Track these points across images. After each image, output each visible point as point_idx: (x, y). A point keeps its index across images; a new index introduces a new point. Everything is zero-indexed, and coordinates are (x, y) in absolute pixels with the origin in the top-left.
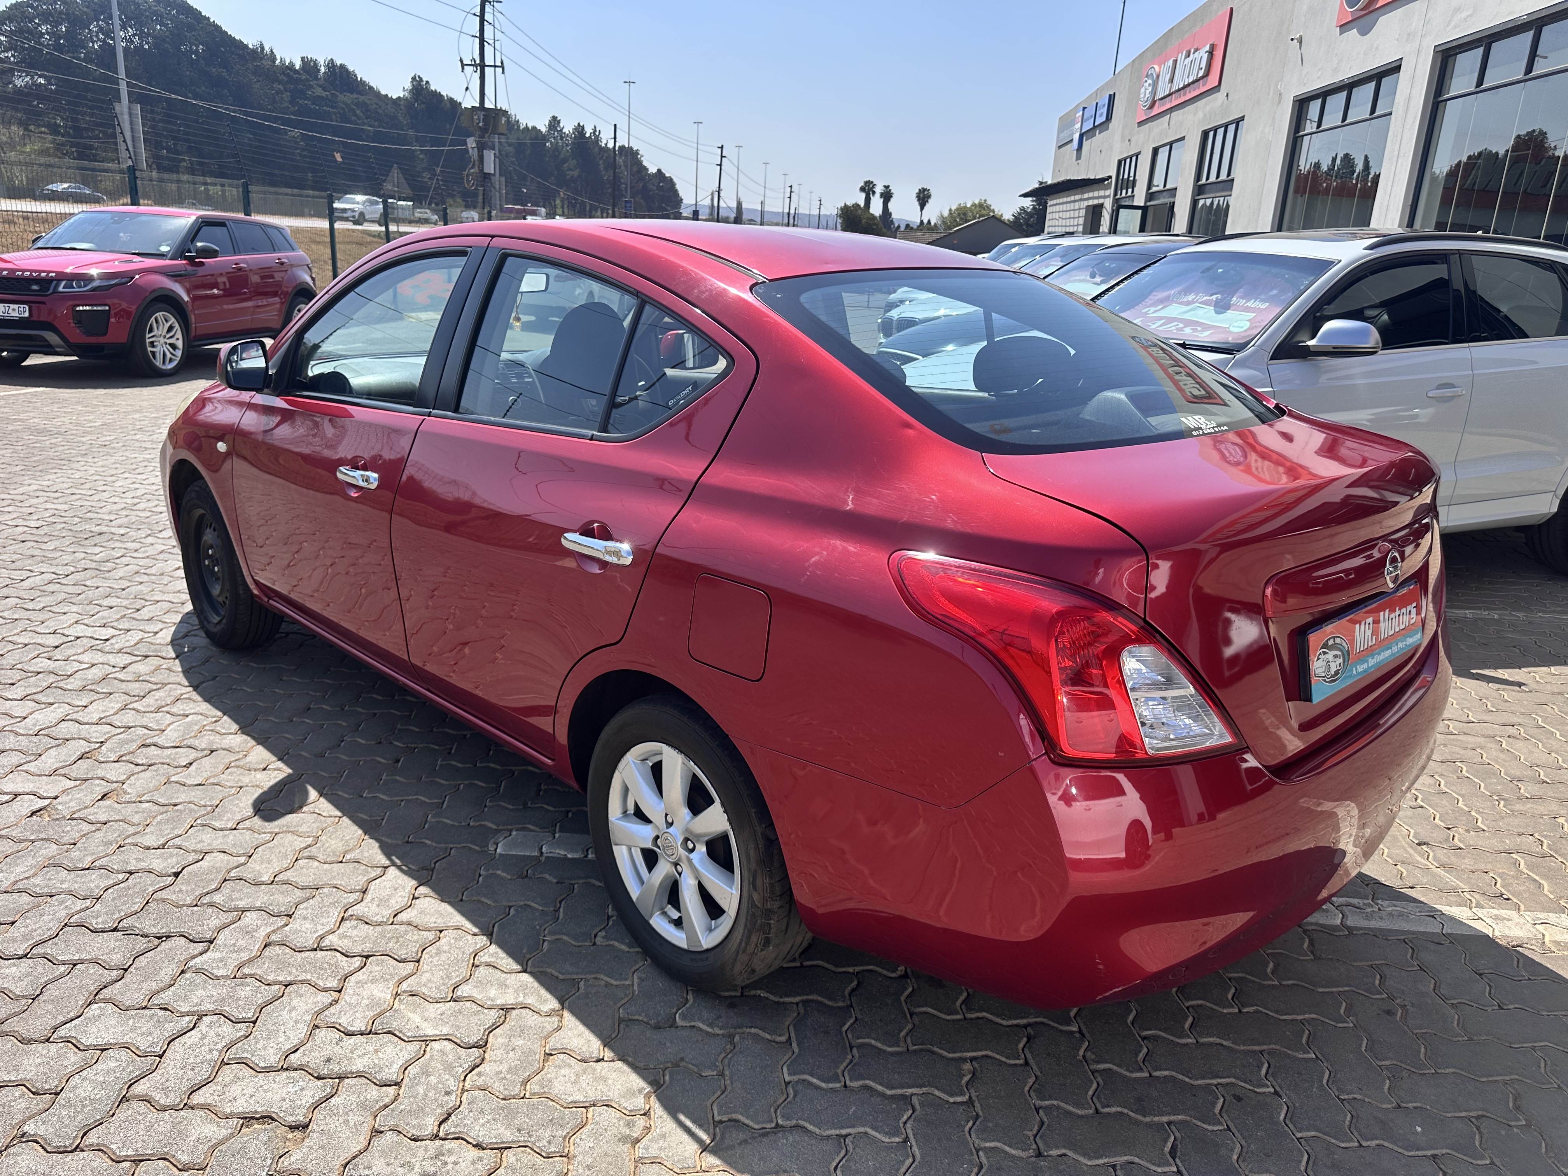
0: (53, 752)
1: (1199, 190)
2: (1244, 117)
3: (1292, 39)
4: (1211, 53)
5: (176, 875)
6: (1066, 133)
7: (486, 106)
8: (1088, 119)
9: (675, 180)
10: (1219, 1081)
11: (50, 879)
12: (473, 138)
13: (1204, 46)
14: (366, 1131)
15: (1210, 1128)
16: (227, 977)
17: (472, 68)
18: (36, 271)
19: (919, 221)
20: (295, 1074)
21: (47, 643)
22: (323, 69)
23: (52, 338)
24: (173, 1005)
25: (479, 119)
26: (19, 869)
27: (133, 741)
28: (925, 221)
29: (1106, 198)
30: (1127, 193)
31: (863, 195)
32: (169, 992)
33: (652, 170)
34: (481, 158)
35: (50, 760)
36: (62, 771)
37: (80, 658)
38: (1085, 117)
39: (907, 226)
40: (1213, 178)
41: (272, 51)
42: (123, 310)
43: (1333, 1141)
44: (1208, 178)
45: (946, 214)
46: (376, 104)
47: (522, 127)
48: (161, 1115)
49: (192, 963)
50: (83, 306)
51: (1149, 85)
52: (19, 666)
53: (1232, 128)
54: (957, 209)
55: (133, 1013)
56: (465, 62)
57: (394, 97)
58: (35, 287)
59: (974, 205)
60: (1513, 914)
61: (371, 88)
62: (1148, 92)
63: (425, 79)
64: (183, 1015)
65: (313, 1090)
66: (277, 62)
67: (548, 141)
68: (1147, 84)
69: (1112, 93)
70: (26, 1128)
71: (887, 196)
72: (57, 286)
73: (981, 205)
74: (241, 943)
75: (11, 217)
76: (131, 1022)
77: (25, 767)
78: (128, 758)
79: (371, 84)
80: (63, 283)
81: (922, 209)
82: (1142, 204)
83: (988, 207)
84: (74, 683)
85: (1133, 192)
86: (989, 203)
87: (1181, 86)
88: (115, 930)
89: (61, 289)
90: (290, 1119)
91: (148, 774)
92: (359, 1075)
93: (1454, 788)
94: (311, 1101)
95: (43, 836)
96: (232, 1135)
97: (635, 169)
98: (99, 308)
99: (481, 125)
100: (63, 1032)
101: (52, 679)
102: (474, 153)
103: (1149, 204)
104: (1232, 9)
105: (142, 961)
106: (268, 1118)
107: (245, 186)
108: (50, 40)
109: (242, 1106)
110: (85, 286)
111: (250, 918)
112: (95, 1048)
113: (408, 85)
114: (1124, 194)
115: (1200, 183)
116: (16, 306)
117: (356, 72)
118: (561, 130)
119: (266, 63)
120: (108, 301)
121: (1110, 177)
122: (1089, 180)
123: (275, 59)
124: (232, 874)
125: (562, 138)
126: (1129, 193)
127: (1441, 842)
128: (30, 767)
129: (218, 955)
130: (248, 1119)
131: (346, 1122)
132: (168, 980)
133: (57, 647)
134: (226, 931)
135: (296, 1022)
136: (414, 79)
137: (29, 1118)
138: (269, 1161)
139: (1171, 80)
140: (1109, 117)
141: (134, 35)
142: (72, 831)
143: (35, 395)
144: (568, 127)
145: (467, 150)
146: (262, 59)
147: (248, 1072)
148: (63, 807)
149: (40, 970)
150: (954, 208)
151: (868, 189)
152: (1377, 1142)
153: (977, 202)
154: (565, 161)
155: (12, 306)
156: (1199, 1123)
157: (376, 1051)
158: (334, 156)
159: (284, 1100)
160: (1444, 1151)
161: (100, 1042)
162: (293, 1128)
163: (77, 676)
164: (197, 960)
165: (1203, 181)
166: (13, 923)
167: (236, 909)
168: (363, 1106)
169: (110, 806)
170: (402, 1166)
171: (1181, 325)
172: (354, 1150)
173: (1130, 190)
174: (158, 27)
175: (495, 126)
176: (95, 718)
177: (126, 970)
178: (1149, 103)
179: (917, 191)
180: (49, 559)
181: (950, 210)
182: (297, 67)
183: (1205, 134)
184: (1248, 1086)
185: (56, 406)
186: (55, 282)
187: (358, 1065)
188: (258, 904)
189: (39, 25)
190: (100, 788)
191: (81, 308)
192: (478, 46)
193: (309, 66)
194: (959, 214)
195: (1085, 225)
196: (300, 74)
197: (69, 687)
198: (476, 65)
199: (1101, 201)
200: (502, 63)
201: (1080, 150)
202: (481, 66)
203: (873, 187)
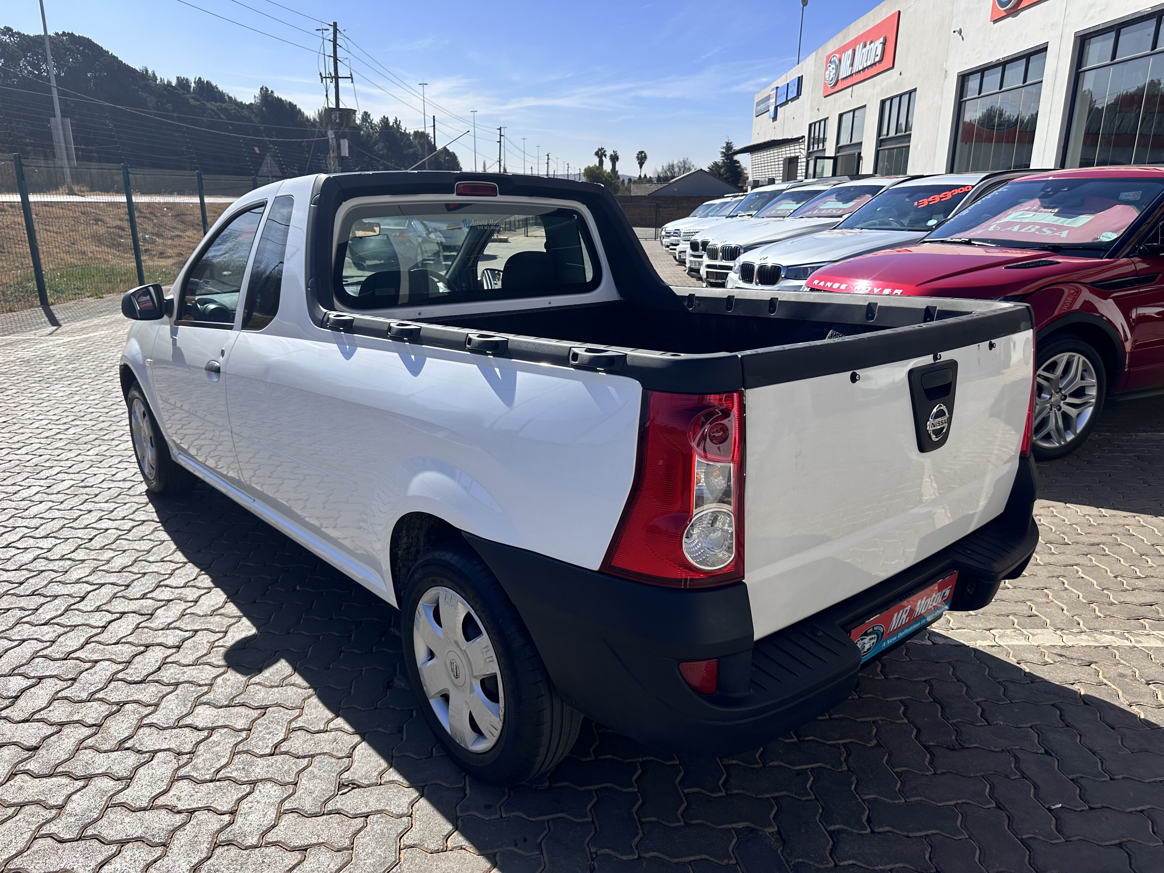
1: (882, 143)
2: (915, 89)
3: (954, 32)
4: (884, 44)
6: (763, 106)
7: (341, 107)
8: (781, 95)
9: (457, 154)
13: (879, 39)
17: (329, 79)
19: (638, 176)
22: (193, 85)
25: (336, 117)
28: (643, 176)
29: (800, 151)
30: (818, 147)
31: (598, 158)
33: (439, 147)
34: (339, 146)
38: (778, 94)
39: (629, 180)
40: (892, 134)
41: (154, 74)
44: (888, 134)
45: (659, 171)
46: (235, 109)
51: (833, 69)
53: (905, 97)
54: (668, 167)
56: (323, 76)
57: (247, 103)
59: (679, 163)
61: (230, 98)
62: (832, 74)
63: (270, 89)
66: (158, 82)
67: (362, 130)
68: (830, 68)
69: (800, 75)
71: (614, 159)
79: (230, 95)
81: (641, 167)
82: (833, 155)
85: (823, 146)
87: (861, 68)
97: (427, 147)
99: (337, 121)
102: (332, 142)
103: (838, 155)
104: (899, 12)
113: (257, 93)
114: (816, 149)
115: (881, 138)
117: (218, 86)
118: (371, 122)
119: (151, 82)
121: (804, 137)
122: (788, 139)
125: (372, 128)
126: (821, 147)
136: (262, 89)
139: (852, 65)
140: (799, 94)
144: (376, 119)
145: (328, 139)
146: (146, 79)
151: (600, 154)
154: (375, 144)
165: (884, 136)
173: (821, 145)
174: (71, 60)
175: (347, 121)
178: (834, 82)
179: (637, 153)
181: (663, 167)
182: (174, 84)
183: (883, 102)
192: (333, 63)
193: (183, 83)
195: (784, 173)
196: (178, 90)
198: (332, 78)
199: (797, 154)
200: (351, 75)
201: (775, 119)
202: (336, 78)
203: (605, 151)
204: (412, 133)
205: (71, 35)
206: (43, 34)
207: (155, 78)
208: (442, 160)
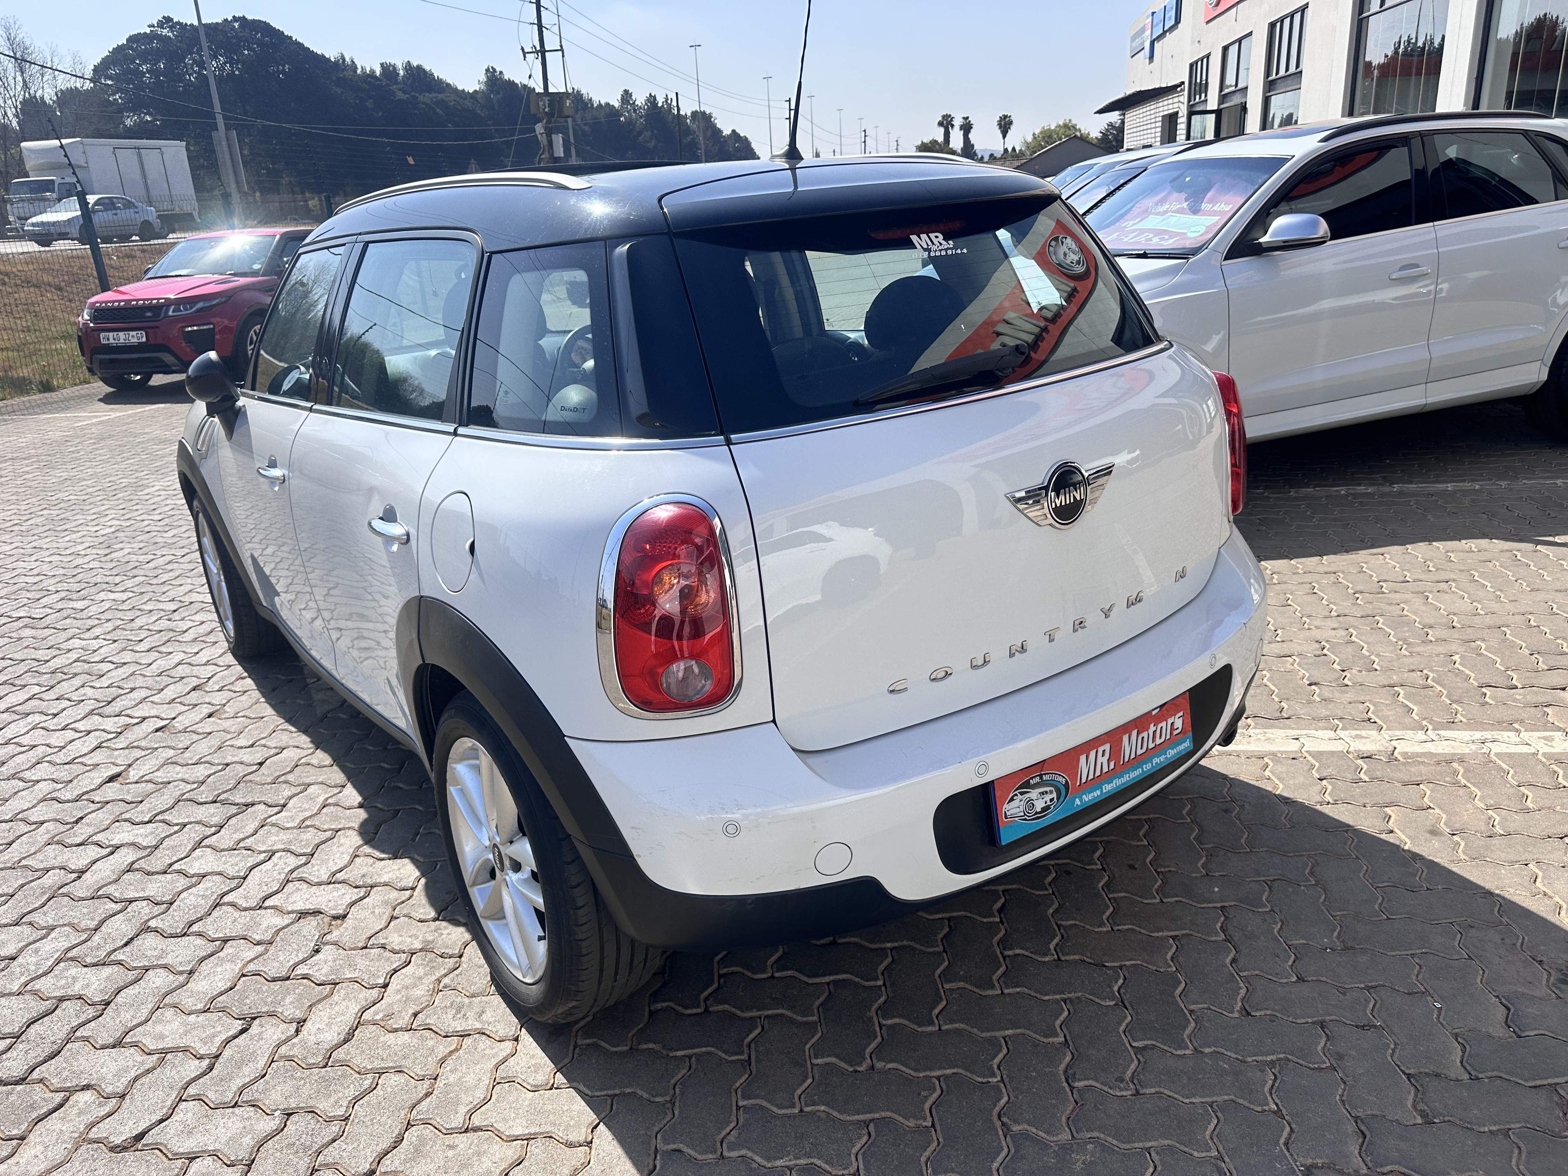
0: (171, 687)
1: (1270, 86)
2: (1308, 4)
5: (261, 764)
6: (1138, 41)
7: (550, 91)
8: (1157, 25)
9: (750, 139)
10: (1057, 862)
11: (168, 772)
12: (540, 124)
14: (386, 918)
15: (1037, 893)
16: (294, 828)
17: (533, 55)
18: (148, 300)
19: (1002, 149)
20: (339, 886)
21: (167, 608)
22: (401, 73)
23: (168, 358)
24: (254, 847)
25: (544, 105)
26: (147, 767)
27: (232, 675)
28: (1010, 150)
29: (1179, 104)
30: (1200, 98)
31: (942, 130)
32: (252, 839)
33: (727, 132)
34: (550, 143)
35: (170, 693)
36: (178, 700)
37: (193, 618)
38: (1154, 23)
39: (991, 155)
40: (1282, 72)
41: (352, 61)
42: (226, 327)
43: (1139, 899)
44: (1277, 73)
45: (1030, 139)
47: (595, 105)
48: (243, 913)
49: (268, 820)
50: (191, 326)
52: (146, 627)
53: (1297, 18)
54: (1041, 133)
55: (226, 853)
56: (526, 51)
57: (471, 91)
58: (149, 314)
59: (1059, 126)
60: (1374, 733)
61: (448, 85)
63: (498, 70)
64: (260, 852)
65: (352, 895)
66: (359, 71)
67: (622, 115)
70: (150, 923)
71: (967, 128)
72: (167, 311)
73: (1066, 126)
74: (306, 806)
75: (128, 252)
76: (224, 859)
77: (151, 699)
78: (228, 687)
79: (449, 81)
80: (172, 308)
81: (1004, 137)
82: (1215, 108)
83: (1074, 127)
84: (188, 637)
85: (1206, 96)
86: (1074, 122)
88: (215, 802)
89: (170, 313)
90: (333, 912)
91: (243, 698)
92: (386, 884)
93: (1363, 638)
94: (349, 901)
95: (162, 745)
96: (292, 923)
97: (709, 133)
98: (205, 327)
99: (547, 110)
100: (176, 867)
101: (171, 634)
102: (543, 139)
103: (1222, 106)
105: (233, 821)
106: (317, 912)
107: (328, 199)
108: (151, 78)
109: (300, 906)
110: (191, 308)
111: (311, 789)
112: (198, 875)
113: (483, 78)
114: (1197, 100)
115: (1270, 78)
116: (134, 333)
117: (433, 71)
118: (634, 103)
119: (349, 74)
120: (214, 320)
121: (1183, 83)
122: (1160, 88)
123: (356, 68)
124: (302, 761)
125: (635, 111)
126: (1203, 98)
127: (1330, 682)
128: (156, 698)
129: (289, 814)
130: (303, 914)
131: (373, 913)
132: (251, 831)
133: (175, 611)
134: (295, 799)
135: (342, 853)
136: (487, 70)
137: (152, 918)
138: (316, 937)
140: (1178, 20)
141: (225, 63)
142: (184, 741)
143: (156, 410)
144: (640, 99)
145: (536, 136)
146: (343, 70)
147: (305, 886)
148: (178, 724)
149: (160, 830)
150: (1037, 132)
151: (946, 123)
152: (1177, 899)
153: (1061, 123)
154: (640, 133)
155: (131, 333)
156: (1029, 890)
157: (399, 869)
158: (406, 160)
159: (330, 901)
160: (1233, 903)
161: (202, 871)
162: (335, 918)
163: (191, 631)
164: (273, 818)
165: (1274, 77)
166: (141, 802)
167: (303, 784)
168: (386, 903)
169: (214, 722)
170: (410, 937)
171: (1151, 235)
172: (377, 929)
173: (1203, 95)
174: (246, 52)
175: (561, 110)
176: (204, 661)
177: (222, 827)
179: (998, 119)
180: (169, 544)
181: (1034, 134)
182: (378, 73)
183: (1272, 26)
184: (1079, 865)
185: (175, 418)
186: (165, 308)
187: (385, 878)
188: (320, 780)
189: (139, 65)
190: (206, 710)
191: (190, 329)
192: (537, 33)
193: (389, 70)
194: (1044, 138)
195: (1162, 137)
196: (380, 80)
197: (184, 640)
198: (537, 52)
199: (1175, 110)
200: (561, 46)
201: (1151, 57)
202: (542, 52)
203: (952, 120)
204: (689, 114)
205: (243, 20)
206: (196, 23)
207: (354, 66)
208: (731, 149)
